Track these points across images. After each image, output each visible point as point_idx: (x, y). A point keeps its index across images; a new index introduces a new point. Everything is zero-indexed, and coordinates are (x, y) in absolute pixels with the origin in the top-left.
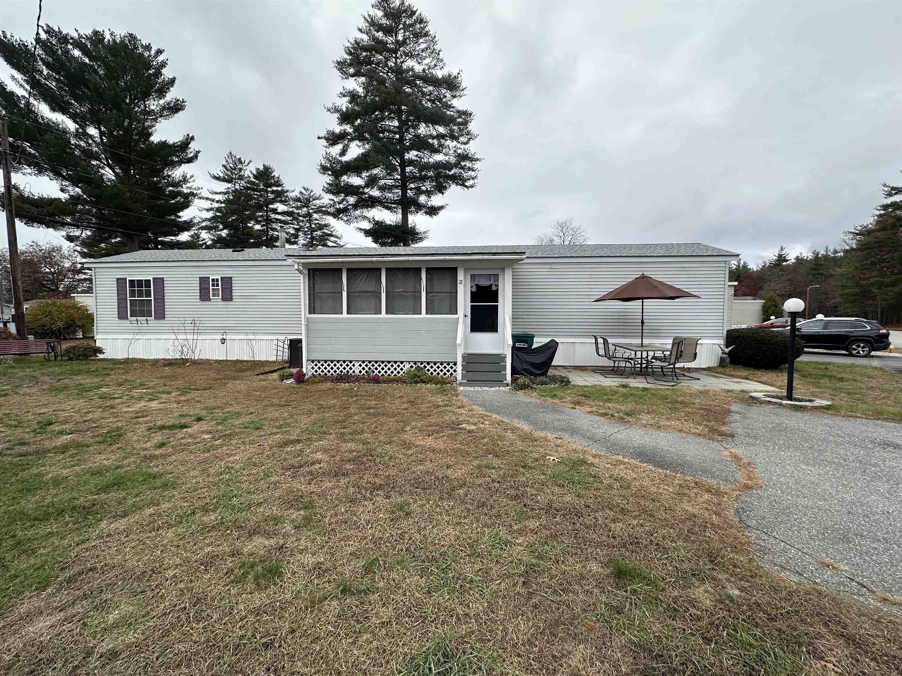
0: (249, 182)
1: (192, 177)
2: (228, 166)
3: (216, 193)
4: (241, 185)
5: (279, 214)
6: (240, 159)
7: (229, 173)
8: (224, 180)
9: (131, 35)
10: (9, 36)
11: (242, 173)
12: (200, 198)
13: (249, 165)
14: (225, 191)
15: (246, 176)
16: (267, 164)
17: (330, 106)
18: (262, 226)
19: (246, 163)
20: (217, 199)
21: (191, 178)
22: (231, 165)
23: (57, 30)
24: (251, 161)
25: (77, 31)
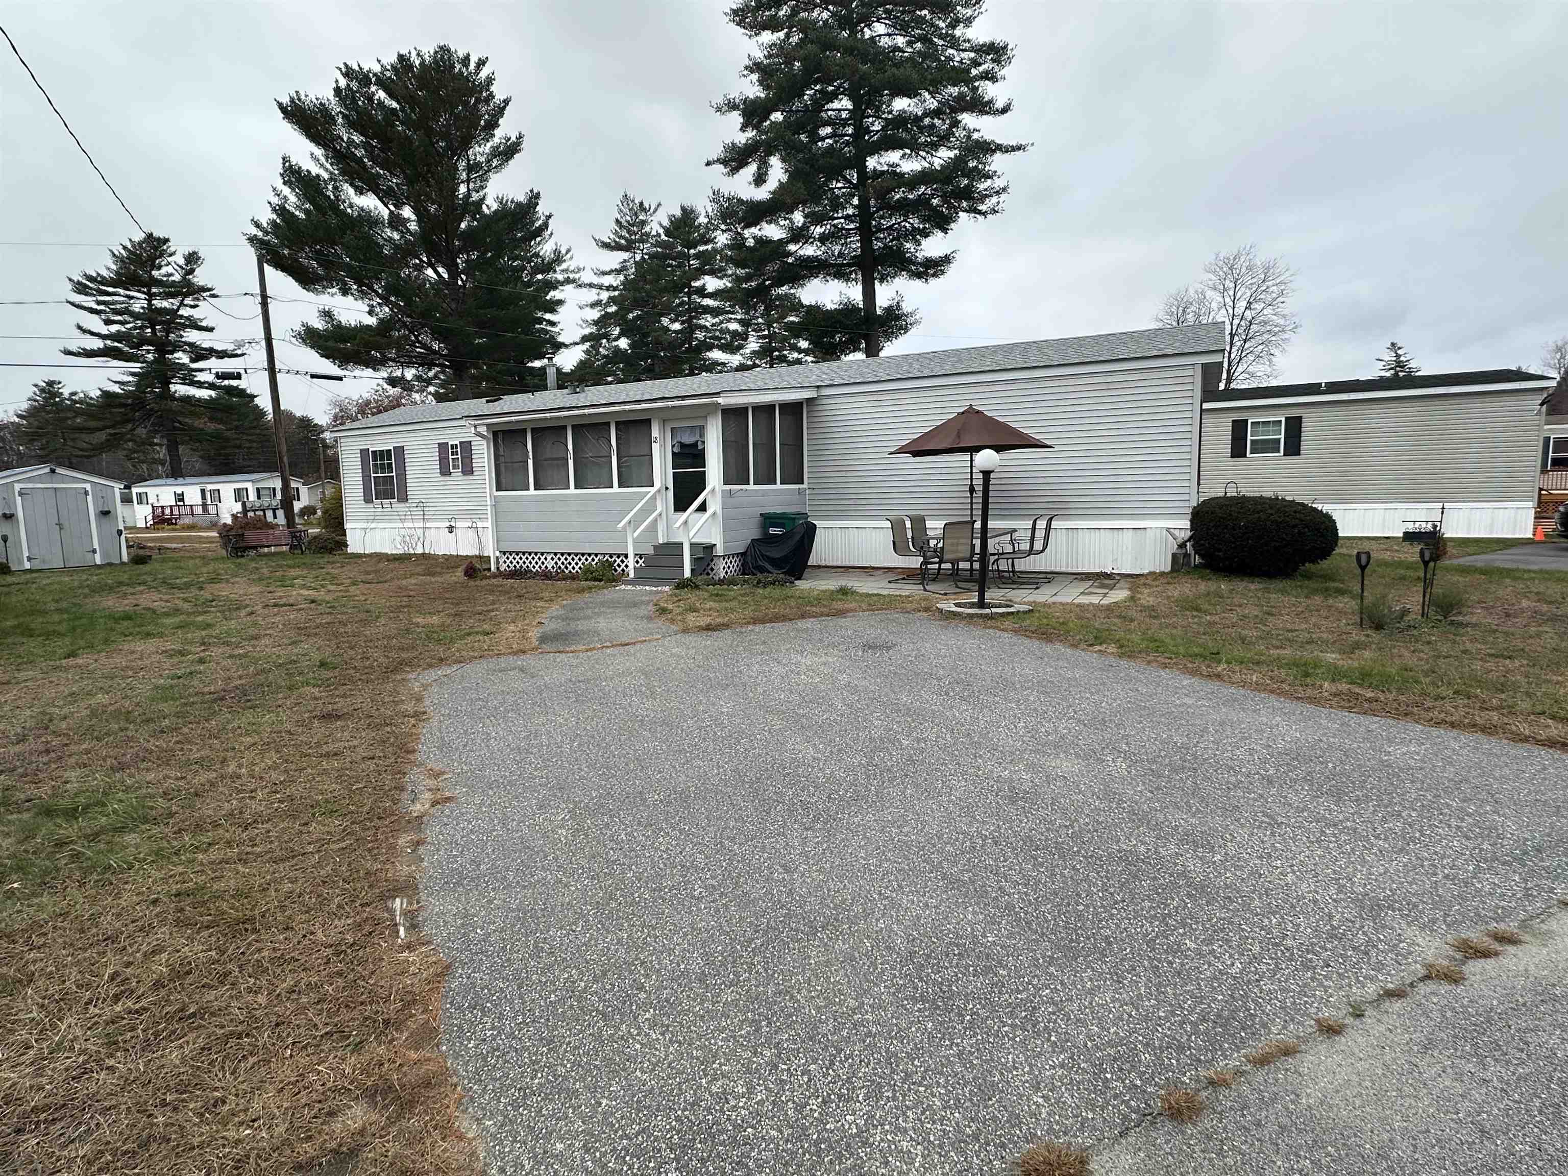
0: (658, 244)
1: (568, 251)
2: (623, 221)
3: (604, 273)
4: (645, 251)
5: (711, 296)
6: (641, 204)
7: (624, 233)
8: (618, 247)
9: (441, 48)
10: (303, 98)
11: (647, 229)
12: (580, 286)
13: (657, 213)
14: (618, 267)
15: (654, 233)
16: (687, 204)
17: (720, 100)
18: (683, 323)
19: (652, 211)
20: (607, 284)
21: (567, 253)
22: (629, 218)
23: (357, 68)
24: (659, 205)
25: (379, 61)
